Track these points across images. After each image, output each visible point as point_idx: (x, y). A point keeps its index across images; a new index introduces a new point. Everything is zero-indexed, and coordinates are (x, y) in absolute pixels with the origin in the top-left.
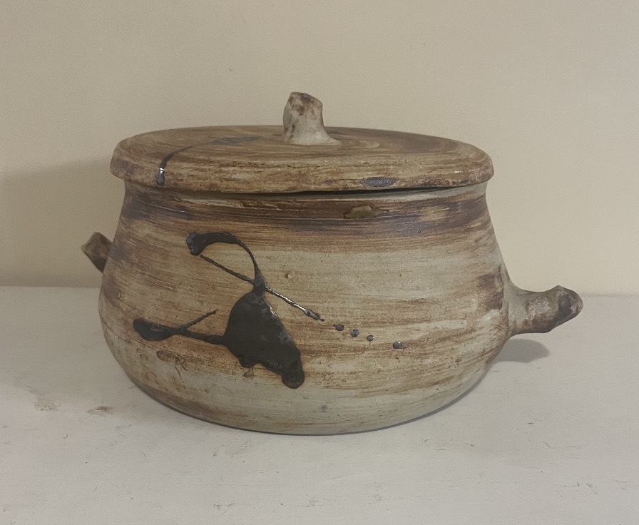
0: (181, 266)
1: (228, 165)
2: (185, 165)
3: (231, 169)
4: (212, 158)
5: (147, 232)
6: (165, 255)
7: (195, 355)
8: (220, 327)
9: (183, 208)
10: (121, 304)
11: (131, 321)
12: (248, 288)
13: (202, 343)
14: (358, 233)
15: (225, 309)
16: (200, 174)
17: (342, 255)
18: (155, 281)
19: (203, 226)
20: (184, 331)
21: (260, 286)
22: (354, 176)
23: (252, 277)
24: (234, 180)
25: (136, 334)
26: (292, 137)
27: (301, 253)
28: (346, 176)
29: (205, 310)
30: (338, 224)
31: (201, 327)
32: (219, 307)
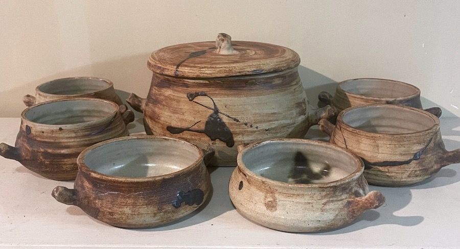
0: (185, 105)
1: (203, 68)
2: (186, 68)
3: (204, 69)
4: (196, 65)
5: (170, 93)
6: (178, 101)
7: (193, 137)
8: (203, 127)
9: (185, 84)
10: (160, 121)
11: (166, 127)
12: (212, 112)
13: (196, 133)
14: (251, 90)
15: (205, 120)
16: (193, 71)
17: (245, 98)
18: (175, 112)
19: (193, 90)
20: (188, 129)
21: (216, 111)
22: (249, 70)
23: (213, 107)
24: (206, 73)
25: (168, 132)
26: (220, 51)
27: (230, 98)
28: (246, 70)
29: (197, 121)
30: (243, 87)
31: (196, 127)
32: (202, 119)
